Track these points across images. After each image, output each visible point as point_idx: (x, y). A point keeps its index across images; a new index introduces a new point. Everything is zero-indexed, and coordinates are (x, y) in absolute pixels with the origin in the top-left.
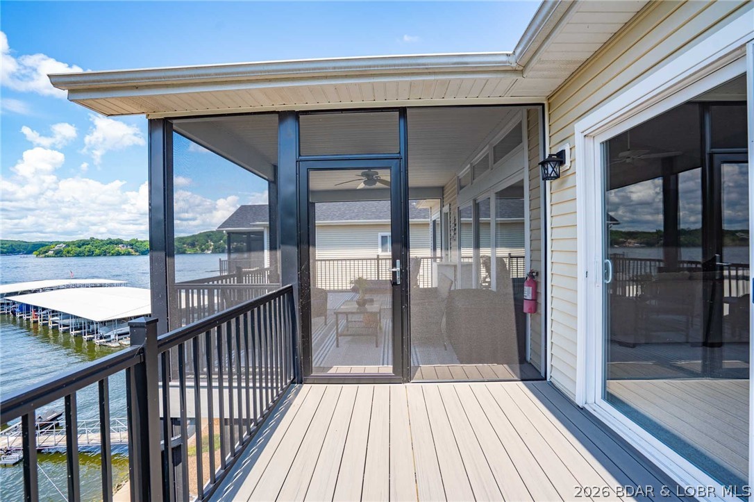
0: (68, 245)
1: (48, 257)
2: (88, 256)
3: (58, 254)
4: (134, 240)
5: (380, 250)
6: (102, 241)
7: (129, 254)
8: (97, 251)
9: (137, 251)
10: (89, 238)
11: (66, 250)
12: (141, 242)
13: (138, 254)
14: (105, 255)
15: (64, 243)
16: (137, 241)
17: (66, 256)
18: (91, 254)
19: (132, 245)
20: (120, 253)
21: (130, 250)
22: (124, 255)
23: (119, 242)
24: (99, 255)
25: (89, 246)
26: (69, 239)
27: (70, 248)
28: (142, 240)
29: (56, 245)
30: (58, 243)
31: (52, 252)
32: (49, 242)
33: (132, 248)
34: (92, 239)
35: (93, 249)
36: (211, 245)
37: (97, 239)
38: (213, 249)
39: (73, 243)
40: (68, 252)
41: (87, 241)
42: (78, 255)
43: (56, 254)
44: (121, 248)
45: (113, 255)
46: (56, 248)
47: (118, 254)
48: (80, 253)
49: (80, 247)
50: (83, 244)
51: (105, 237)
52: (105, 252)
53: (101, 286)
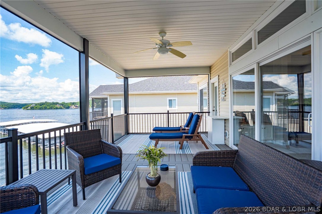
0: (36, 104)
1: (28, 109)
2: (44, 109)
3: (32, 108)
4: (63, 102)
5: (168, 107)
6: (50, 103)
7: (61, 108)
8: (48, 107)
9: (64, 107)
10: (45, 102)
11: (35, 107)
12: (66, 103)
13: (65, 108)
14: (51, 109)
15: (35, 104)
16: (65, 103)
17: (35, 109)
18: (46, 108)
19: (62, 105)
20: (58, 108)
21: (62, 107)
22: (59, 109)
23: (57, 103)
24: (49, 109)
25: (45, 105)
26: (37, 102)
27: (37, 106)
28: (67, 102)
29: (31, 105)
30: (32, 104)
31: (30, 108)
32: (29, 104)
33: (62, 106)
34: (46, 102)
35: (46, 106)
36: (95, 105)
37: (48, 102)
38: (96, 106)
39: (38, 104)
40: (36, 108)
41: (44, 103)
42: (40, 109)
43: (31, 108)
44: (58, 106)
45: (54, 109)
46: (31, 106)
47: (57, 108)
48: (41, 108)
49: (41, 106)
50: (42, 105)
51: (51, 102)
52: (51, 107)
53: (47, 122)
